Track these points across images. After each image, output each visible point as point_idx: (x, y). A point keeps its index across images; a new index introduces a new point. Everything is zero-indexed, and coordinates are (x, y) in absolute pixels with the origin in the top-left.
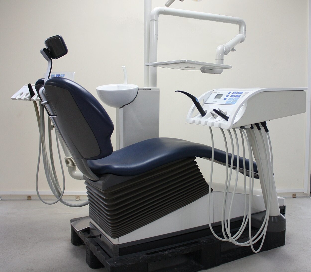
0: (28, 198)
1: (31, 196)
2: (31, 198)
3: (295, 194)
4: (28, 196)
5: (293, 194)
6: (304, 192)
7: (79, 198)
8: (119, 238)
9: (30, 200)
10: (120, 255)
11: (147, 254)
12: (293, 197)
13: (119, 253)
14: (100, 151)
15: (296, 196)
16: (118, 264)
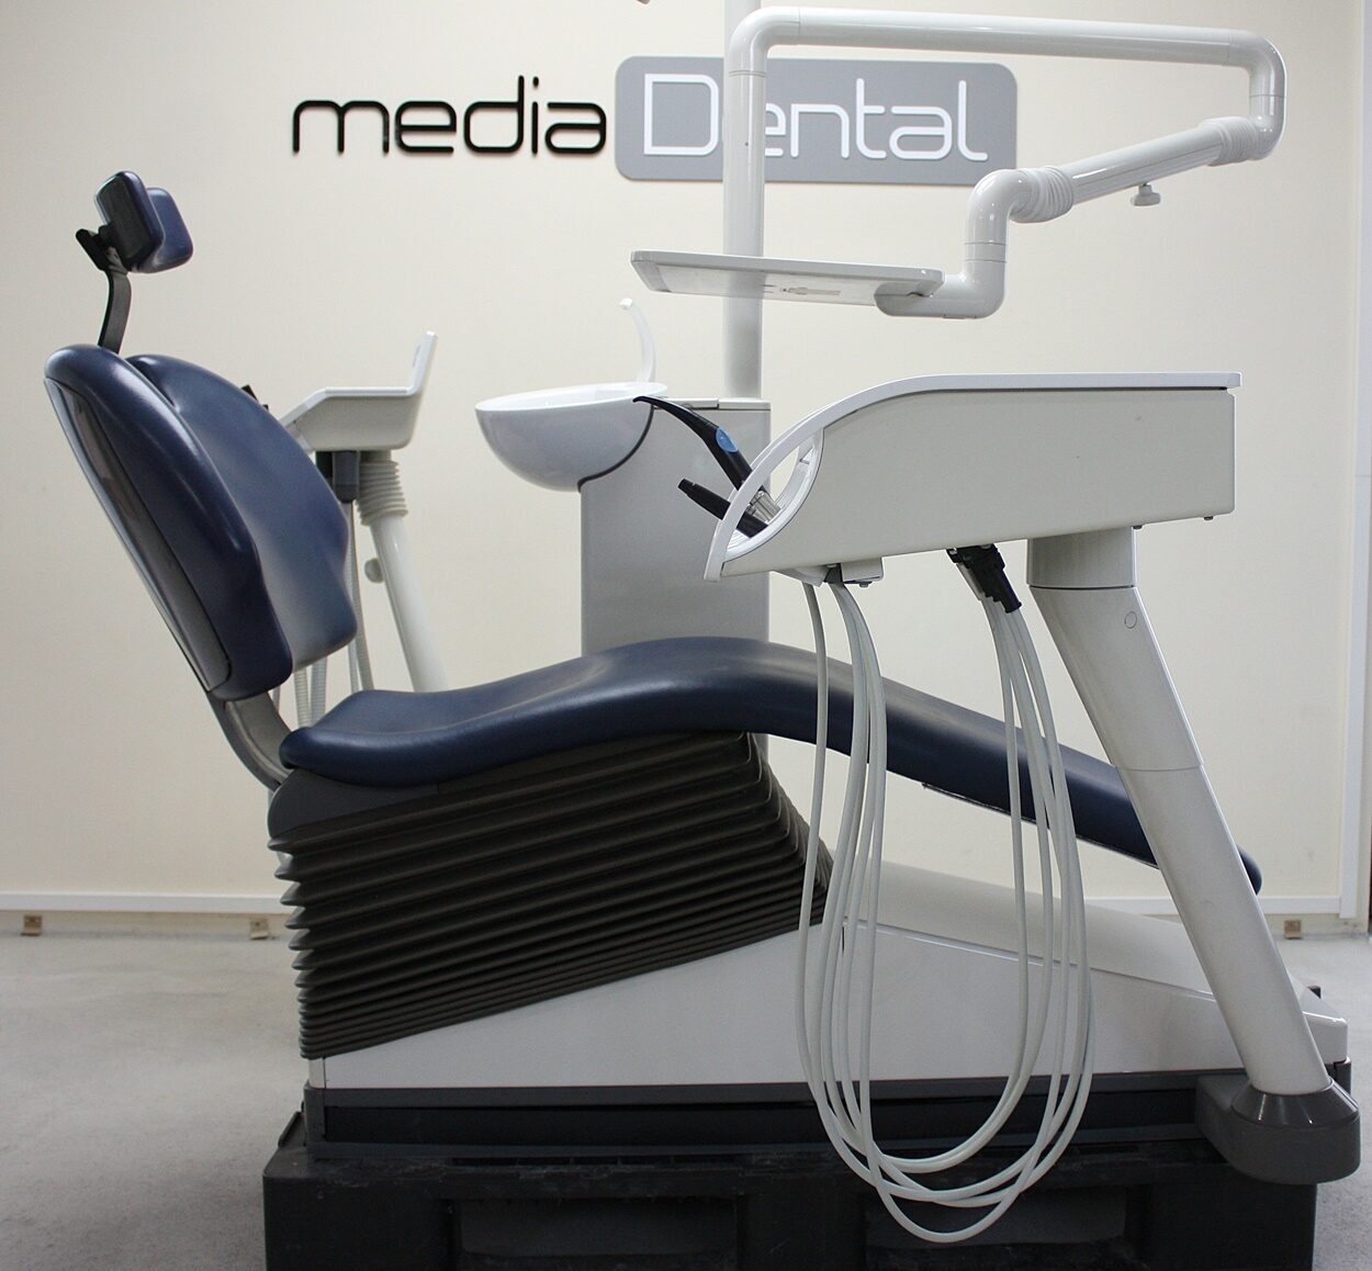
0: (27, 925)
1: (40, 918)
2: (39, 925)
3: (1299, 923)
4: (26, 917)
5: (1286, 923)
6: (1338, 915)
7: (266, 927)
8: (328, 1060)
9: (35, 935)
10: (326, 1137)
11: (456, 1161)
12: (1288, 936)
13: (322, 1130)
14: (226, 662)
15: (1304, 929)
16: (298, 1170)
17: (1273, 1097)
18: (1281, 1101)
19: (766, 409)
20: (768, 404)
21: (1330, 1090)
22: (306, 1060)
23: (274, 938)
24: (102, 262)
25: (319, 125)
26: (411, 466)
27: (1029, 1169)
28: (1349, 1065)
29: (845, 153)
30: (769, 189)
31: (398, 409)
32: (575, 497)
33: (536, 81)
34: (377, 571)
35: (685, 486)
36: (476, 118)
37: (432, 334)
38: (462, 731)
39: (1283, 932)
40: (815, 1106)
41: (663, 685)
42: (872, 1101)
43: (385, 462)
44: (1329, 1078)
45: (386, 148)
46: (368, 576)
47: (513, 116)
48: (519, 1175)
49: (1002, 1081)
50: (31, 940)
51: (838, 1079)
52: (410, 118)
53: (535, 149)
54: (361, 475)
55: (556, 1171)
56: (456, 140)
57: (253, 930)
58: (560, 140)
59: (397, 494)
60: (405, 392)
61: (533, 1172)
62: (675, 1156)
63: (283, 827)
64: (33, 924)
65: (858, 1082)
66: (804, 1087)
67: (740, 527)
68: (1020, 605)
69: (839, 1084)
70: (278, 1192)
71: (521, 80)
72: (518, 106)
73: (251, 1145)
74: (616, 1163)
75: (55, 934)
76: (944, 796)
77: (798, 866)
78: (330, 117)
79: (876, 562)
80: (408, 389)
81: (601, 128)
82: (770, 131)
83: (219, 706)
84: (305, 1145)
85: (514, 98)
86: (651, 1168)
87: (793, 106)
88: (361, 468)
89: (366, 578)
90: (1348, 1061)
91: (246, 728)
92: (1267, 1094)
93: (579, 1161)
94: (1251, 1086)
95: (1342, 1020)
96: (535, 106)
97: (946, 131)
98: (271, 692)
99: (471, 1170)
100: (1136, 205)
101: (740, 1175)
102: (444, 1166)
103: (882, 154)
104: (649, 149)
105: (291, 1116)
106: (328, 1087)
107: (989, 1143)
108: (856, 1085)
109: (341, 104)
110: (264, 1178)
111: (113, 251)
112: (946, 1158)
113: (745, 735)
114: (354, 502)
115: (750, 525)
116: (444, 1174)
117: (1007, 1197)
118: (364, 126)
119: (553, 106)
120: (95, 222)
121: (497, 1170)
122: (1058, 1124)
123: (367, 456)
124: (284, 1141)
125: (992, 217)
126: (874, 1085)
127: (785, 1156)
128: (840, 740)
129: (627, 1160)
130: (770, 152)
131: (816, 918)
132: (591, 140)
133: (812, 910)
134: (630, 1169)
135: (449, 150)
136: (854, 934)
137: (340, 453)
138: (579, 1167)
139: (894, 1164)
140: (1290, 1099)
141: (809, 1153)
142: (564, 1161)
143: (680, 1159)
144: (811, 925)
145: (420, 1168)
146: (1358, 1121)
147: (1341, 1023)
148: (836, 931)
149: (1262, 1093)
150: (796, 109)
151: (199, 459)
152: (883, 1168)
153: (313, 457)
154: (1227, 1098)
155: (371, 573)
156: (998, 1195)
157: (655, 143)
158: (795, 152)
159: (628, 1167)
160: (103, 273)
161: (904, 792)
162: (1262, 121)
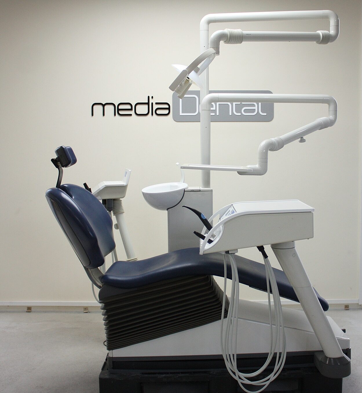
0: (28, 309)
1: (31, 308)
2: (31, 309)
3: (348, 306)
4: (27, 307)
5: (345, 306)
6: (358, 304)
7: (88, 310)
8: (113, 350)
9: (30, 312)
10: (113, 368)
11: (143, 373)
12: (346, 309)
13: (112, 366)
14: (89, 261)
15: (350, 307)
16: (107, 376)
17: (330, 358)
18: (332, 359)
19: (212, 191)
20: (212, 190)
21: (344, 356)
22: (108, 351)
23: (89, 312)
24: (57, 166)
25: (98, 109)
26: (125, 202)
27: (272, 377)
28: (350, 349)
29: (230, 114)
30: (211, 123)
31: (122, 189)
32: (166, 212)
33: (152, 97)
34: (117, 227)
35: (195, 233)
36: (138, 107)
37: (130, 171)
38: (143, 276)
39: (344, 308)
40: (224, 360)
41: (189, 264)
42: (237, 359)
43: (119, 200)
44: (343, 353)
45: (115, 115)
46: (115, 228)
47: (147, 106)
48: (157, 377)
49: (267, 354)
50: (29, 313)
51: (229, 354)
52: (121, 107)
53: (152, 114)
54: (113, 204)
55: (166, 376)
56: (132, 112)
57: (84, 310)
58: (159, 112)
59: (122, 208)
60: (124, 185)
61: (161, 376)
62: (193, 372)
63: (102, 298)
64: (29, 309)
65: (234, 354)
66: (222, 356)
67: (208, 242)
68: (268, 257)
69: (230, 355)
70: (102, 381)
71: (149, 97)
72: (148, 104)
73: (91, 368)
74: (179, 373)
75: (34, 312)
76: (254, 289)
77: (220, 305)
78: (101, 107)
79: (237, 250)
80: (125, 184)
81: (169, 109)
82: (212, 109)
83: (86, 269)
84: (108, 370)
85: (147, 102)
86: (188, 375)
87: (217, 103)
88: (113, 202)
89: (114, 228)
90: (350, 348)
91: (92, 273)
92: (329, 358)
93: (171, 373)
94: (325, 356)
95: (349, 339)
96: (152, 103)
97: (256, 108)
98: (99, 268)
99: (146, 375)
100: (300, 142)
101: (208, 376)
102: (140, 375)
103: (240, 114)
104: (181, 114)
105: (104, 363)
106: (113, 357)
107: (266, 368)
108: (233, 355)
109: (104, 104)
110: (99, 378)
111: (59, 162)
112: (254, 374)
113: (208, 275)
114: (112, 211)
115: (210, 241)
116: (140, 377)
117: (268, 383)
118: (110, 109)
119: (156, 103)
120: (55, 156)
121: (153, 375)
122: (279, 367)
123: (114, 200)
124: (103, 369)
125: (264, 151)
126: (237, 355)
127: (218, 372)
128: (230, 277)
129: (182, 373)
130: (212, 114)
131: (225, 317)
132: (166, 112)
133: (224, 315)
134: (183, 375)
135: (131, 115)
136: (234, 320)
137: (108, 200)
138: (171, 375)
139: (242, 375)
140: (334, 359)
141: (224, 371)
142: (168, 373)
143: (194, 373)
144: (224, 318)
145: (135, 375)
146: (350, 363)
147: (348, 339)
148: (230, 320)
149: (327, 357)
150: (218, 103)
151: (81, 213)
152: (239, 376)
153: (101, 201)
154: (320, 358)
155: (116, 227)
156: (266, 383)
157: (182, 113)
158: (218, 114)
159: (183, 374)
160: (57, 169)
161: (244, 288)
162: (331, 117)
